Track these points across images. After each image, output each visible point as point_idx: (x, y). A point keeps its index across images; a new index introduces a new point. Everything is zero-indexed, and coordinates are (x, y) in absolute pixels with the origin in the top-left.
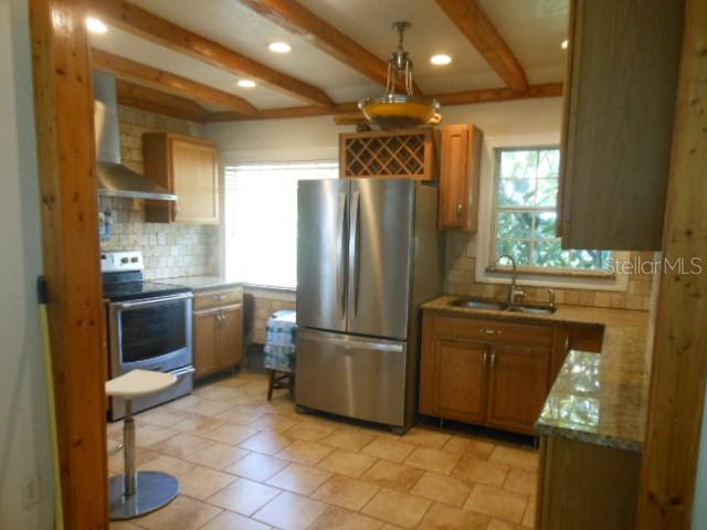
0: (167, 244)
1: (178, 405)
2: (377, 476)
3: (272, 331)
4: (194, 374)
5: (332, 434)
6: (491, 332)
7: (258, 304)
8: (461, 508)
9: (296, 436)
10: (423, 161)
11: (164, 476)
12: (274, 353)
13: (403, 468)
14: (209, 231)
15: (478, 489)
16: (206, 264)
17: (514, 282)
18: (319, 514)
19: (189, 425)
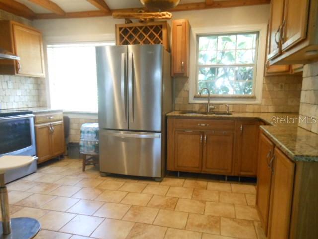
0: (14, 88)
1: (30, 178)
2: (156, 204)
3: (84, 133)
4: (37, 161)
5: (123, 185)
6: (204, 125)
7: (71, 121)
8: (204, 214)
9: (104, 188)
10: (162, 39)
11: (29, 219)
12: (86, 145)
13: (167, 198)
14: (39, 82)
15: (208, 204)
16: (39, 101)
17: (209, 102)
18: (130, 228)
19: (37, 189)
